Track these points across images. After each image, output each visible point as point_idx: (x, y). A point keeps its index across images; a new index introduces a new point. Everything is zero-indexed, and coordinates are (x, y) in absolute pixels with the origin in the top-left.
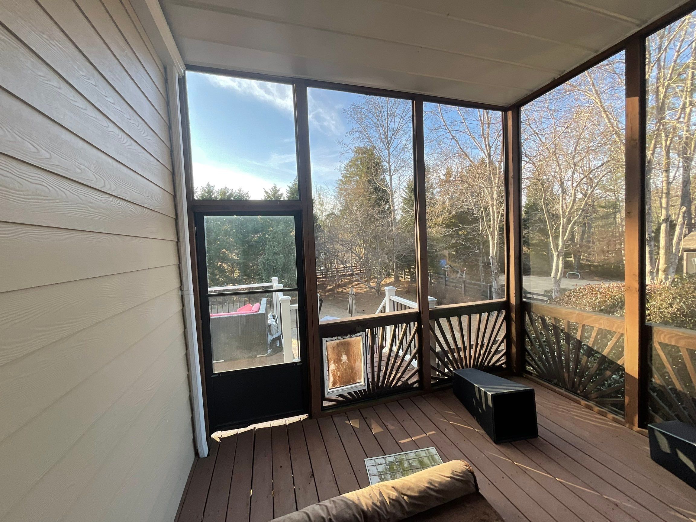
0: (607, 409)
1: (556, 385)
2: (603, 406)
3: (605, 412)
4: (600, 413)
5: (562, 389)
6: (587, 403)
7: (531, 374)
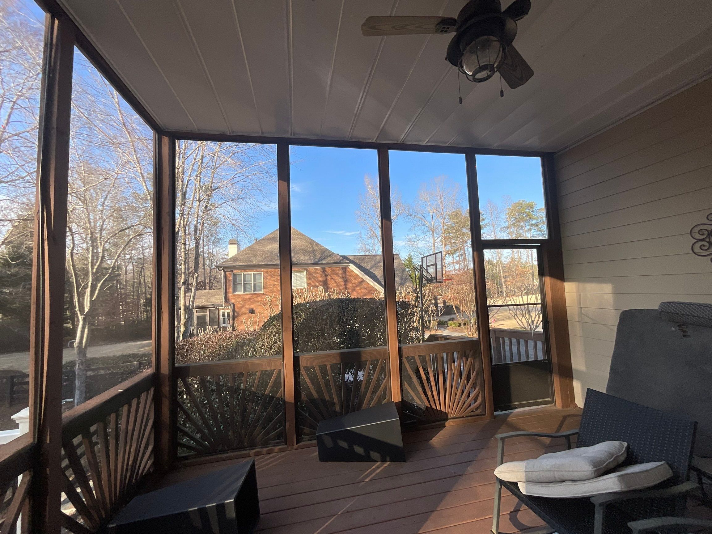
0: (271, 445)
1: (223, 451)
2: (267, 445)
3: (271, 449)
4: (268, 453)
5: (228, 453)
6: (254, 451)
7: (186, 458)
